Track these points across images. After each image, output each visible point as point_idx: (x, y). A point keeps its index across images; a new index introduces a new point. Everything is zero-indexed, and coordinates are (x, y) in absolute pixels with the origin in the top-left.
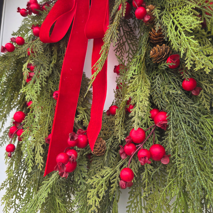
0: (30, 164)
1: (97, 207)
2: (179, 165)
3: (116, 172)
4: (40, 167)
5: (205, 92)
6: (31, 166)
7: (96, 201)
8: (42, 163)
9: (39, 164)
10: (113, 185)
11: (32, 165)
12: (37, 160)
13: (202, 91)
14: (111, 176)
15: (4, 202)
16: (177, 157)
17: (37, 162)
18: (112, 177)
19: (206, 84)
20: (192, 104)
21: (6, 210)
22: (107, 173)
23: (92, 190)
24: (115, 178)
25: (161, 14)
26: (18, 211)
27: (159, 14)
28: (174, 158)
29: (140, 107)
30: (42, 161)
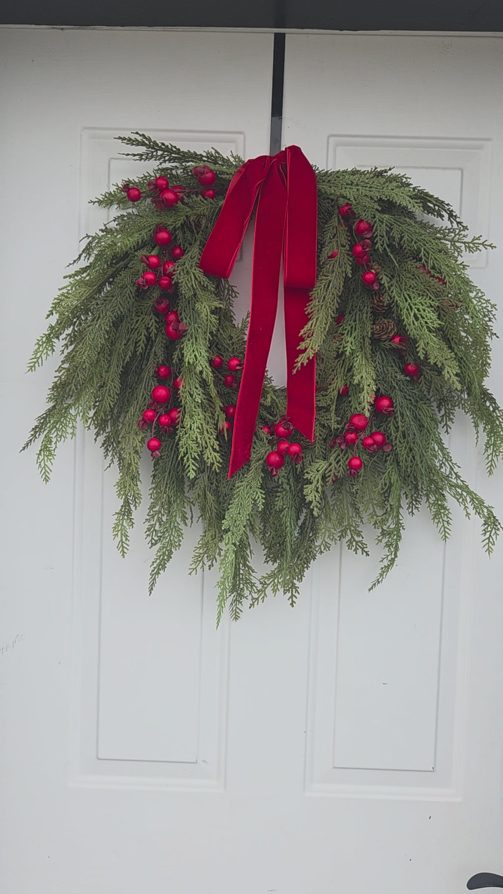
0: (192, 466)
1: (318, 502)
2: (401, 450)
3: (330, 465)
4: (217, 467)
5: (425, 378)
6: (193, 469)
7: (315, 497)
8: (219, 462)
9: (213, 464)
10: (328, 479)
11: (196, 467)
12: (208, 458)
13: (423, 376)
14: (326, 469)
15: (117, 534)
16: (398, 443)
17: (209, 462)
18: (327, 471)
19: (428, 371)
20: (412, 389)
21: (122, 545)
22: (321, 466)
23: (310, 486)
24: (330, 471)
25: (390, 284)
26: (155, 541)
27: (388, 283)
28: (396, 444)
29: (369, 391)
30: (219, 459)
